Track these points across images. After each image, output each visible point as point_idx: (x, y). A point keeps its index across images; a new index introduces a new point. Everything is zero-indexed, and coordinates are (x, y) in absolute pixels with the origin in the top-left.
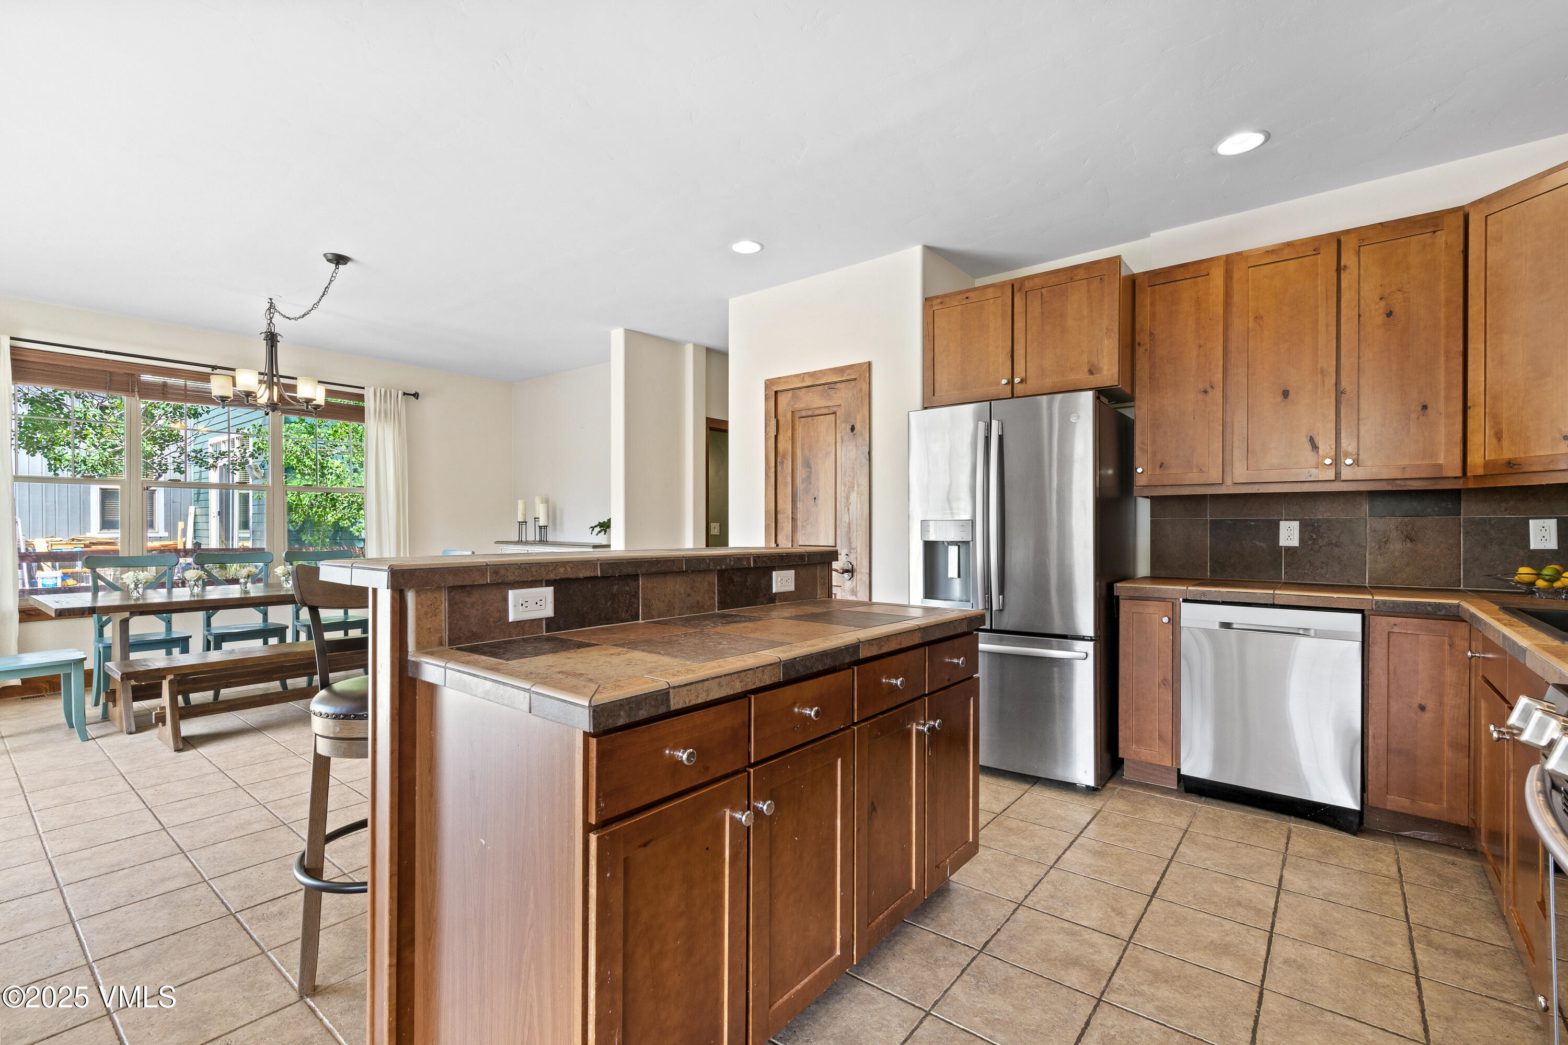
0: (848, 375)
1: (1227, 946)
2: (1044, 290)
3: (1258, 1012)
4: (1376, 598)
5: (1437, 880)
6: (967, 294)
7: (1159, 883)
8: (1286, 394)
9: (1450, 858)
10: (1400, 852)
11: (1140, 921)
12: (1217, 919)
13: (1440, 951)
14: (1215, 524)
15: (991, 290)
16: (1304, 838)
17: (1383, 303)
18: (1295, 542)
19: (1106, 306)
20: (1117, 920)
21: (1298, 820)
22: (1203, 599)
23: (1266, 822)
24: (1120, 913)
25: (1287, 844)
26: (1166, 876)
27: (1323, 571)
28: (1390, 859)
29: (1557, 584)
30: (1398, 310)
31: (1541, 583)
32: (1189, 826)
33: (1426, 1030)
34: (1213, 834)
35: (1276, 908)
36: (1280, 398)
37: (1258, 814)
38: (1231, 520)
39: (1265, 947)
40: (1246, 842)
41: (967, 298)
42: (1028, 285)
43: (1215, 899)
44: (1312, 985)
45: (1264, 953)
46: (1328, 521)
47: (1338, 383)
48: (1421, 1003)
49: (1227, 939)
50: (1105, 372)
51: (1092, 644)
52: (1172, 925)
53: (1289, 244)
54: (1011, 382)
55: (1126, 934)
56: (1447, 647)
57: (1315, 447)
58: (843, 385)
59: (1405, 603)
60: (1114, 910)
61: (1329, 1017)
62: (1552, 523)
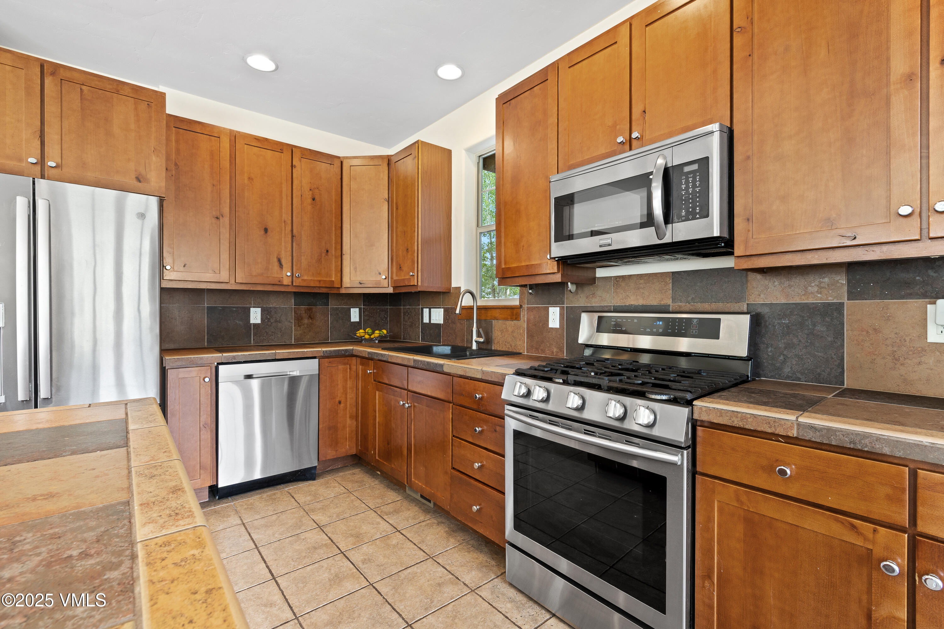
1: (337, 576)
2: (84, 88)
3: (384, 598)
4: (323, 349)
5: (359, 484)
7: (268, 567)
8: (266, 230)
9: (350, 472)
10: (336, 479)
11: (287, 600)
12: (316, 565)
13: (392, 514)
14: (211, 310)
16: (299, 494)
17: (311, 193)
18: (259, 321)
20: (274, 610)
21: (286, 485)
22: (234, 361)
23: (274, 494)
24: (272, 605)
25: (296, 500)
26: (266, 560)
27: (273, 337)
28: (337, 485)
29: (372, 336)
30: (317, 198)
31: (367, 336)
32: (241, 520)
33: (424, 552)
34: (257, 517)
35: (330, 538)
36: (263, 232)
37: (266, 492)
38: (221, 307)
39: (349, 562)
40: (279, 511)
42: (63, 74)
43: (304, 554)
44: (382, 565)
45: (352, 566)
46: (275, 308)
47: (292, 231)
48: (411, 541)
49: (332, 572)
50: (155, 185)
52: (304, 587)
54: (41, 163)
55: (290, 616)
56: (348, 370)
57: (281, 265)
59: (334, 351)
60: (266, 606)
61: (402, 575)
62: (357, 310)
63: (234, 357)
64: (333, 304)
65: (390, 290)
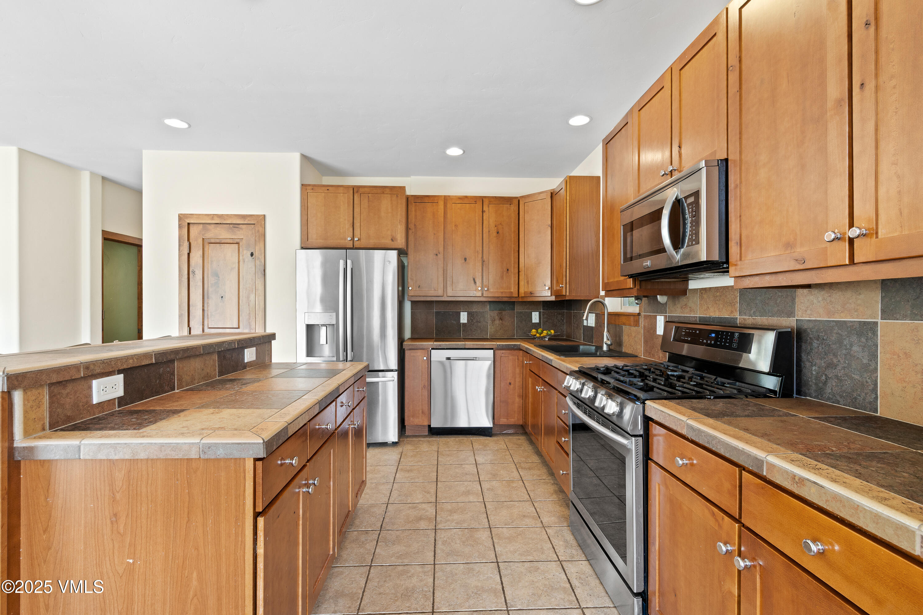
0: (249, 220)
1: (468, 491)
2: (369, 195)
3: (486, 510)
4: (497, 343)
5: (517, 446)
6: (328, 188)
7: (437, 475)
8: (465, 259)
9: (518, 437)
10: (505, 439)
11: (437, 493)
12: (461, 482)
13: (525, 470)
14: (437, 313)
15: (342, 188)
16: (477, 443)
17: (496, 228)
18: (466, 321)
19: (399, 209)
20: (428, 496)
21: (473, 436)
22: (440, 348)
23: (463, 440)
24: (428, 493)
25: (472, 446)
26: (438, 472)
27: (475, 333)
28: (503, 443)
29: (542, 335)
30: (500, 231)
31: (538, 335)
32: (438, 449)
33: (530, 496)
34: (447, 449)
35: (478, 472)
36: (463, 261)
37: (459, 437)
38: (443, 312)
39: (480, 487)
40: (459, 450)
41: (328, 190)
42: (361, 190)
43: (458, 475)
44: (497, 495)
45: (480, 489)
46: (476, 312)
47: (482, 257)
48: (526, 488)
49: (468, 488)
50: (399, 241)
51: (396, 373)
52: (448, 490)
53: (466, 197)
54: (353, 239)
55: (434, 500)
56: (517, 360)
57: (475, 283)
58: (244, 226)
59: (506, 345)
60: (425, 492)
61: (506, 504)
62: (538, 313)
63: (440, 345)
64: (518, 309)
65: (553, 298)
